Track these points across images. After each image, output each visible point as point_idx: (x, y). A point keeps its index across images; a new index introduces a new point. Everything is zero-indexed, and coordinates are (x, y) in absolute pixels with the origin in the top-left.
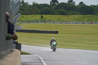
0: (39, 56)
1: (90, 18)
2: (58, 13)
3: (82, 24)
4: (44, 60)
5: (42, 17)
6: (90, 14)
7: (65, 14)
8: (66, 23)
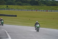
0: (5, 30)
1: (36, 8)
2: (17, 4)
3: (31, 11)
4: (8, 33)
5: (7, 6)
6: (36, 5)
7: (21, 5)
8: (22, 10)
